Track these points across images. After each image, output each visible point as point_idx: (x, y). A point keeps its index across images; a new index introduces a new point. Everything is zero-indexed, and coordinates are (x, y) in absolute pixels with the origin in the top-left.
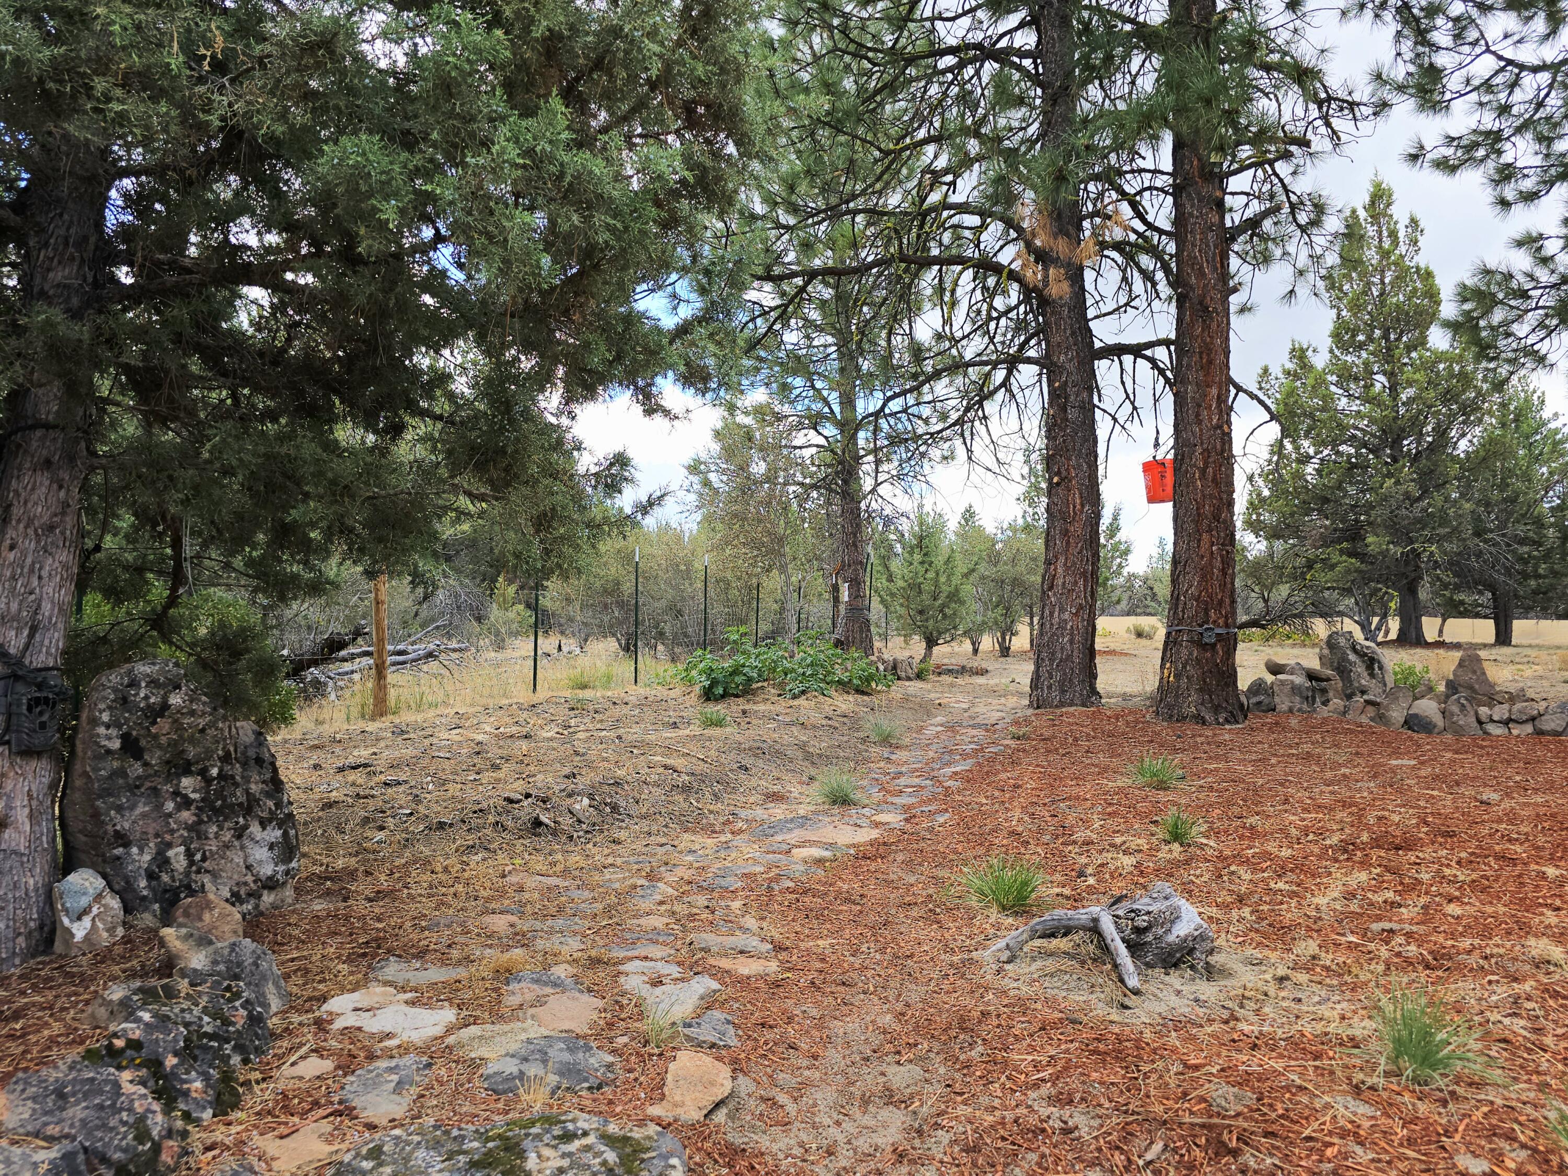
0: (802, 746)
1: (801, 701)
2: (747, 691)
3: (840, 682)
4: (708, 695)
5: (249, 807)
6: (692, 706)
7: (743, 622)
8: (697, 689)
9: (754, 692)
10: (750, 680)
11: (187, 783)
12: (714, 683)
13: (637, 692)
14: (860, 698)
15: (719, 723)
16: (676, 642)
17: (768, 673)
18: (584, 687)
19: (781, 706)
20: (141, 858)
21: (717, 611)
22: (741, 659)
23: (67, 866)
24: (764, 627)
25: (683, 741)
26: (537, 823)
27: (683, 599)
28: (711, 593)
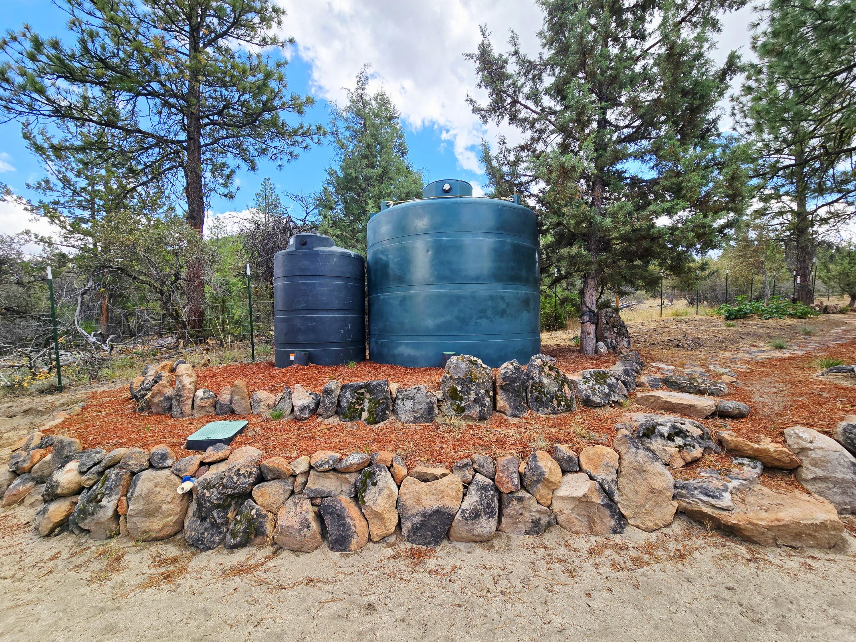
0: (767, 334)
1: (770, 321)
2: (745, 316)
3: (790, 314)
4: (728, 318)
5: (624, 334)
6: (721, 321)
7: (744, 293)
8: (723, 316)
9: (748, 318)
10: (747, 313)
11: (615, 329)
12: (731, 314)
13: (698, 317)
14: (799, 320)
15: (733, 326)
16: (712, 300)
17: (755, 311)
18: (678, 315)
19: (760, 322)
20: (609, 341)
21: (732, 290)
22: (742, 307)
23: (597, 342)
24: (755, 294)
25: (720, 330)
26: (678, 345)
27: (716, 285)
28: (729, 282)
